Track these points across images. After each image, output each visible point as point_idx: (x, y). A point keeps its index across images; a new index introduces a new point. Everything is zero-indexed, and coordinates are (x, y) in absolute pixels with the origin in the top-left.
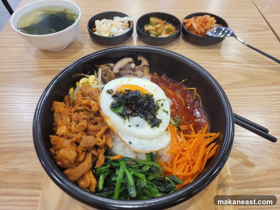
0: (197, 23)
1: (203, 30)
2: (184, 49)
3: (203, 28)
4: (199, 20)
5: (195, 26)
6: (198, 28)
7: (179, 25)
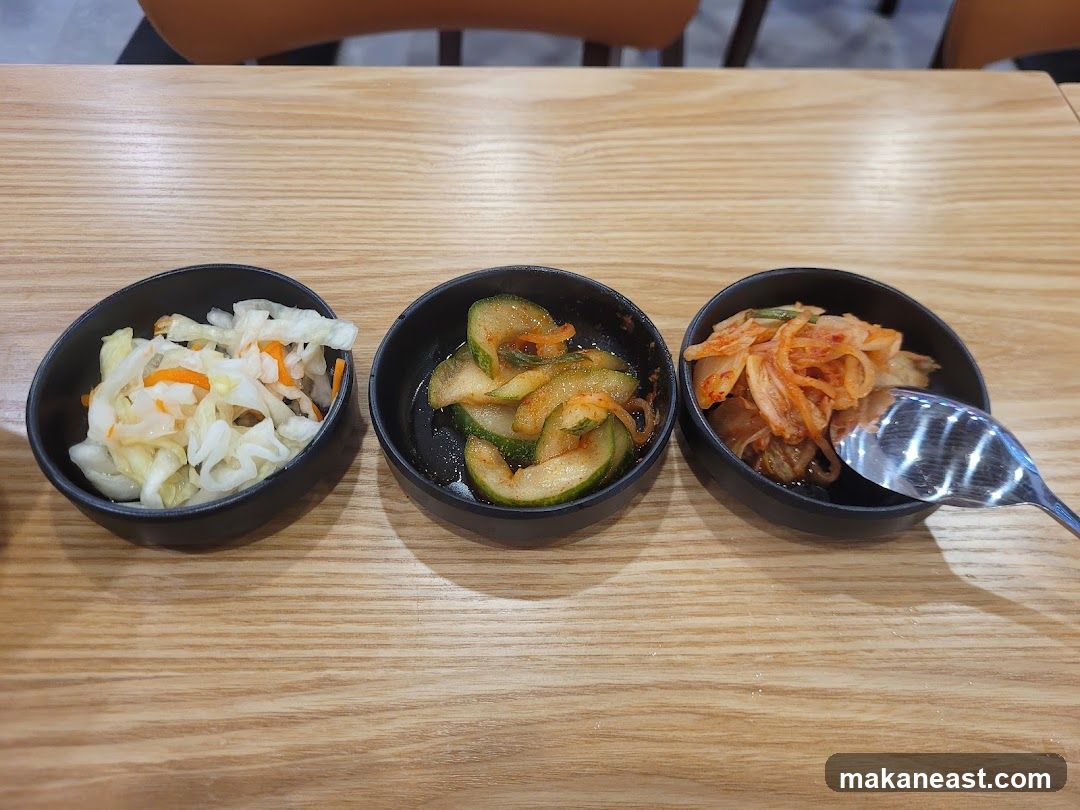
0: (781, 374)
1: (817, 422)
2: (692, 549)
3: (818, 404)
4: (796, 350)
5: (766, 393)
6: (789, 410)
7: (658, 370)
